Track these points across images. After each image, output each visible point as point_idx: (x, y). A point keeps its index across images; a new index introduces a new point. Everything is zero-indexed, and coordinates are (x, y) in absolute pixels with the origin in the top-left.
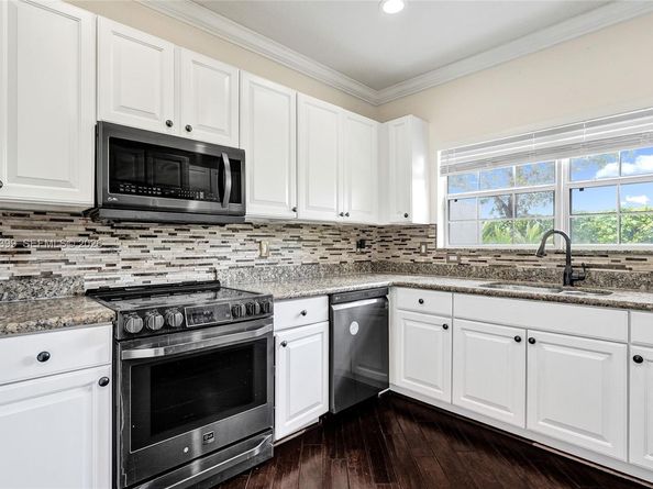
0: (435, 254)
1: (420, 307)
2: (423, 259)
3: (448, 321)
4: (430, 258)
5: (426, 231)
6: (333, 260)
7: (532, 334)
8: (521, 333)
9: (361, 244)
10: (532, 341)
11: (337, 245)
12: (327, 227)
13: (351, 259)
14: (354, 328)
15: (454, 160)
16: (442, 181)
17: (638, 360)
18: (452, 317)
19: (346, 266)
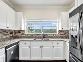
0: (25, 35)
1: (25, 44)
2: (23, 36)
3: (30, 46)
4: (24, 35)
5: (24, 31)
6: (4, 37)
7: (42, 46)
8: (41, 46)
9: (11, 33)
10: (42, 47)
11: (5, 34)
12: (3, 30)
13: (8, 36)
14: (12, 52)
15: (28, 20)
16: (26, 24)
17: (53, 47)
18: (31, 45)
19: (7, 38)
